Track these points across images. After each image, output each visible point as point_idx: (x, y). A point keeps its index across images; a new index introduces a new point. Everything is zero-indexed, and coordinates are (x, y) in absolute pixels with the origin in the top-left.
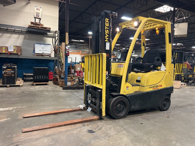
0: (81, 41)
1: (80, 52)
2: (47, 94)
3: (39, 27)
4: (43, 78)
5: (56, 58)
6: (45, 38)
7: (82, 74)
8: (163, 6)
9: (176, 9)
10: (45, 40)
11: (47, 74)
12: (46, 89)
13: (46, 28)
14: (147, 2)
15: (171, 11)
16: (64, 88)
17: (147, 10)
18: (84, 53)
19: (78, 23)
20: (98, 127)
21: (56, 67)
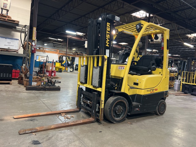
0: (59, 39)
1: (57, 51)
2: (4, 94)
3: (5, 20)
4: (4, 76)
5: (25, 56)
6: (13, 32)
7: (55, 75)
8: (140, 12)
9: (151, 15)
10: (14, 34)
11: (11, 72)
12: (6, 88)
13: (14, 21)
14: (123, 5)
15: (146, 17)
16: (28, 89)
17: (124, 14)
18: (62, 52)
19: (55, 20)
20: (47, 136)
21: (24, 65)
